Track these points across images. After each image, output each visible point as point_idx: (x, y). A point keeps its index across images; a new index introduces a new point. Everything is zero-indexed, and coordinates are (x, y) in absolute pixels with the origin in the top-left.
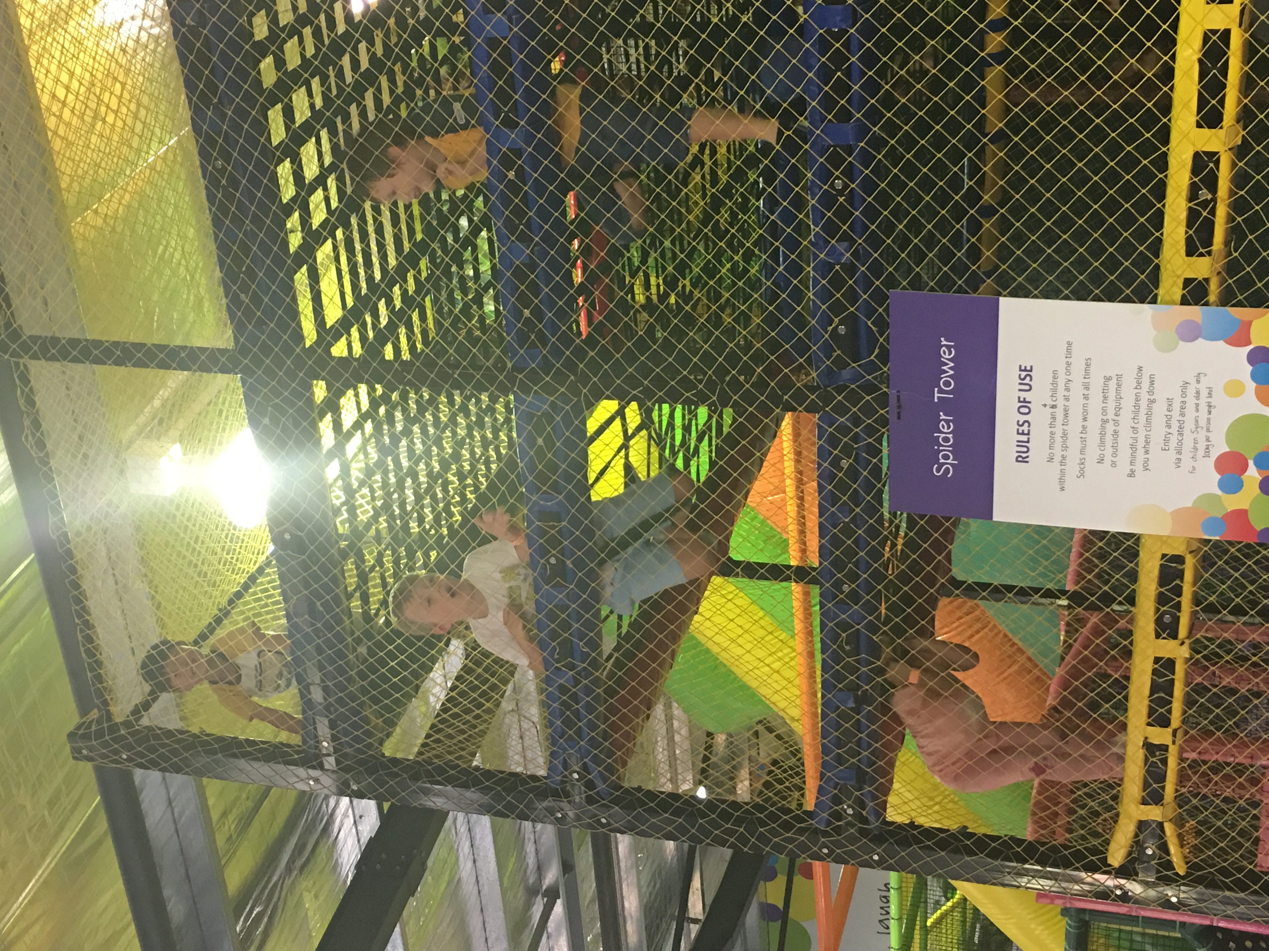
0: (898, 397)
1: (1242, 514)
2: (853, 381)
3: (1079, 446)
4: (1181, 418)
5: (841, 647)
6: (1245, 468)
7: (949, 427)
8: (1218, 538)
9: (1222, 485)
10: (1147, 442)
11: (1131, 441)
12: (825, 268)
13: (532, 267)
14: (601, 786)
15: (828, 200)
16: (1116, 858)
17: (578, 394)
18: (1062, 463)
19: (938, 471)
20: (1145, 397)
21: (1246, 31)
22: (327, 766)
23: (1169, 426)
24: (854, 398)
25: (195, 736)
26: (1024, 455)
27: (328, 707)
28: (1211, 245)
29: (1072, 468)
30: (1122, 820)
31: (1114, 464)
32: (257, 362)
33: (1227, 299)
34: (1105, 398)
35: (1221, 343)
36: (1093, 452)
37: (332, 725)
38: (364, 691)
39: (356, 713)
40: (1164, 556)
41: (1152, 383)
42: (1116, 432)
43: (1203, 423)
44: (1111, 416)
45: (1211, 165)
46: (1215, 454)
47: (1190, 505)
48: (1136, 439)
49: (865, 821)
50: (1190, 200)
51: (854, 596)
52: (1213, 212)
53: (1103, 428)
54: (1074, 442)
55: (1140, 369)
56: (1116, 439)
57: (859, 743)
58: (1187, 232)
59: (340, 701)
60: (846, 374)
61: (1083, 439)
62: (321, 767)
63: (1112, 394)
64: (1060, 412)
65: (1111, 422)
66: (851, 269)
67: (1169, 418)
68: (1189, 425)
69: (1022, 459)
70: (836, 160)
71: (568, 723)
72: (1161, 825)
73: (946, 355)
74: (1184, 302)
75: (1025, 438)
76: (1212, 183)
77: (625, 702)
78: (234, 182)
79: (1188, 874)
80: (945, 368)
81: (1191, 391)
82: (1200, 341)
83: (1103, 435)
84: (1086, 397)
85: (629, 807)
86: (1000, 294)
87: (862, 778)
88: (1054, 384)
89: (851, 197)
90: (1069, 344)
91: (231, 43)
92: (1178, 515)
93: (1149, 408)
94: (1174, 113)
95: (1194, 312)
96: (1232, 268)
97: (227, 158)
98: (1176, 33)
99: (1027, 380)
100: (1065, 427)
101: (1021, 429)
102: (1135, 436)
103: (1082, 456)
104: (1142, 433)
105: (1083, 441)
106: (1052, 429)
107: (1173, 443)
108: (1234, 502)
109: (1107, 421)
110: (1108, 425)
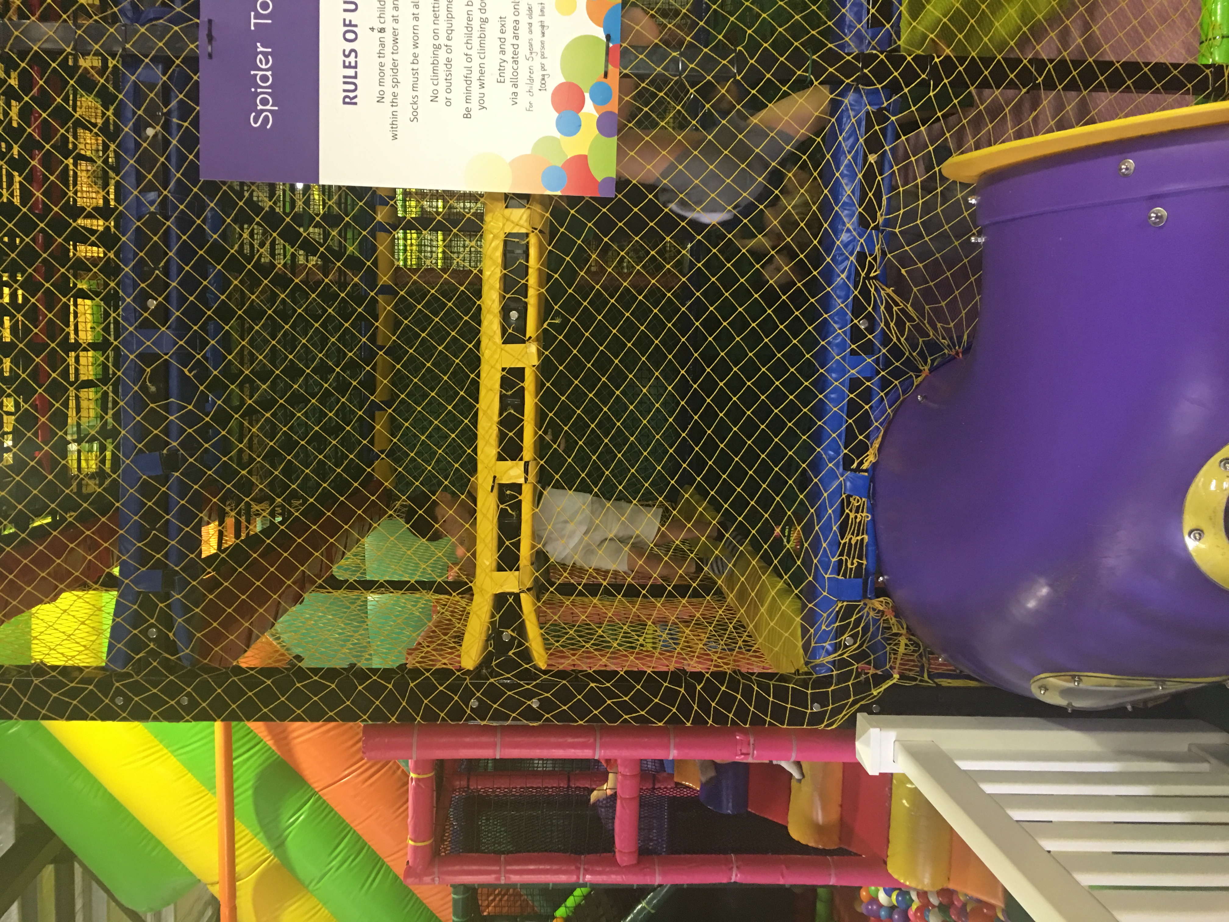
0: (210, 25)
1: (581, 160)
3: (411, 80)
4: (515, 42)
5: (144, 388)
6: (581, 104)
7: (267, 62)
8: (559, 193)
9: (561, 126)
10: (482, 74)
11: (465, 72)
18: (393, 104)
19: (256, 121)
20: (477, 16)
23: (503, 52)
26: (352, 95)
29: (404, 110)
30: (477, 600)
31: (449, 103)
34: (436, 17)
36: (425, 88)
40: (506, 234)
42: (449, 60)
43: (537, 47)
44: (443, 41)
46: (552, 85)
47: (529, 152)
48: (469, 69)
53: (435, 56)
54: (405, 76)
56: (449, 70)
63: (443, 12)
65: (444, 49)
67: (502, 41)
68: (523, 50)
69: (349, 101)
75: (351, 72)
81: (523, 8)
83: (435, 64)
84: (416, 17)
92: (518, 165)
93: (482, 30)
100: (395, 57)
101: (347, 60)
102: (469, 65)
103: (415, 93)
104: (476, 61)
105: (415, 72)
106: (381, 60)
107: (508, 74)
108: (573, 147)
109: (439, 47)
110: (440, 52)
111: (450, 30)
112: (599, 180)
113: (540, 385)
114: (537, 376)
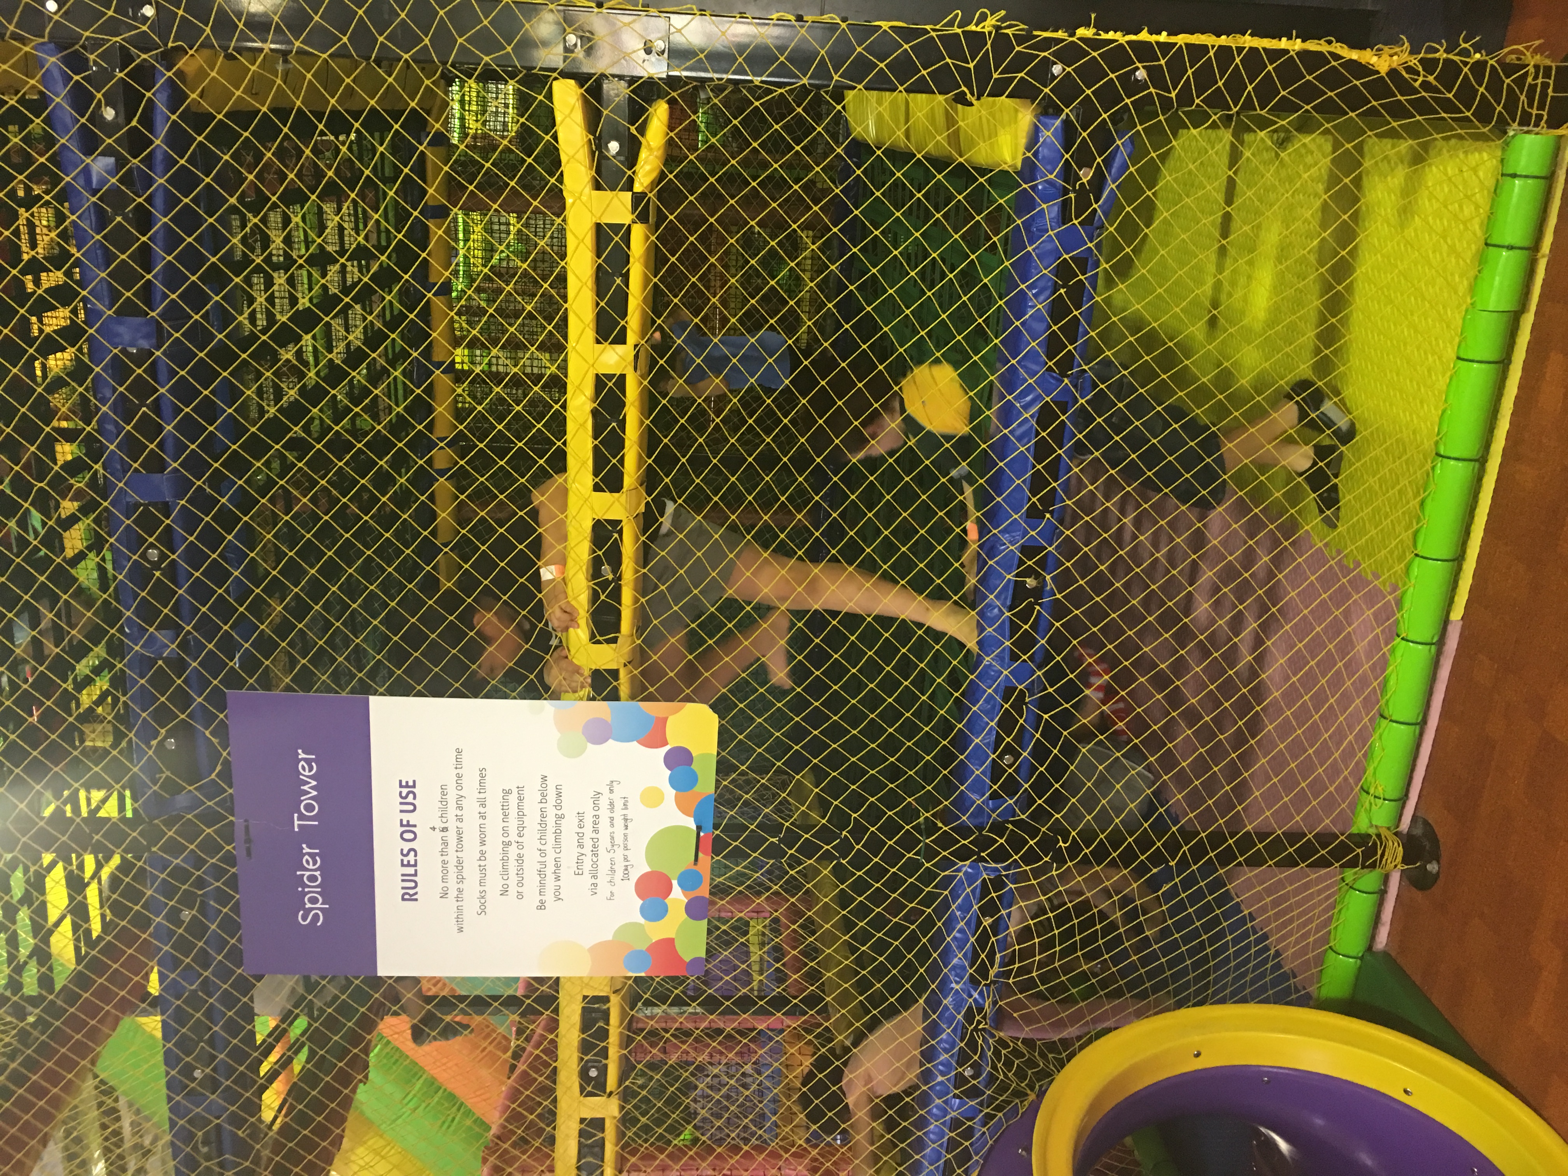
0: (247, 828)
1: (669, 943)
2: (190, 809)
3: (477, 876)
4: (594, 835)
5: (198, 1149)
6: (669, 889)
7: (315, 863)
8: (643, 974)
9: (643, 911)
10: (557, 867)
11: (539, 866)
12: (143, 664)
15: (141, 575)
19: (304, 918)
20: (551, 812)
21: (643, 377)
23: (581, 846)
24: (190, 833)
26: (411, 892)
28: (619, 629)
31: (520, 896)
34: (506, 816)
35: (634, 746)
36: (494, 883)
40: (585, 997)
41: (559, 795)
42: (520, 856)
43: (619, 839)
45: (616, 535)
46: (635, 875)
47: (610, 938)
48: (544, 864)
50: (592, 578)
51: (212, 1084)
53: (505, 853)
54: (471, 872)
55: (544, 778)
56: (521, 865)
60: (182, 800)
63: (513, 811)
64: (452, 837)
65: (515, 845)
66: (179, 666)
67: (580, 836)
68: (604, 842)
69: (409, 897)
70: (148, 523)
73: (305, 772)
74: (593, 696)
75: (411, 870)
76: (615, 557)
80: (306, 788)
81: (604, 802)
82: (611, 742)
83: (505, 860)
84: (483, 816)
86: (371, 694)
88: (444, 801)
89: (172, 571)
90: (459, 752)
92: (599, 950)
93: (558, 826)
94: (570, 472)
95: (602, 709)
99: (410, 798)
100: (460, 854)
101: (406, 859)
102: (543, 860)
103: (482, 889)
104: (551, 856)
105: (483, 869)
106: (444, 858)
107: (587, 866)
108: (659, 931)
109: (509, 844)
110: (510, 848)
111: (521, 828)
112: (687, 959)
113: (621, 1135)
114: (617, 1127)
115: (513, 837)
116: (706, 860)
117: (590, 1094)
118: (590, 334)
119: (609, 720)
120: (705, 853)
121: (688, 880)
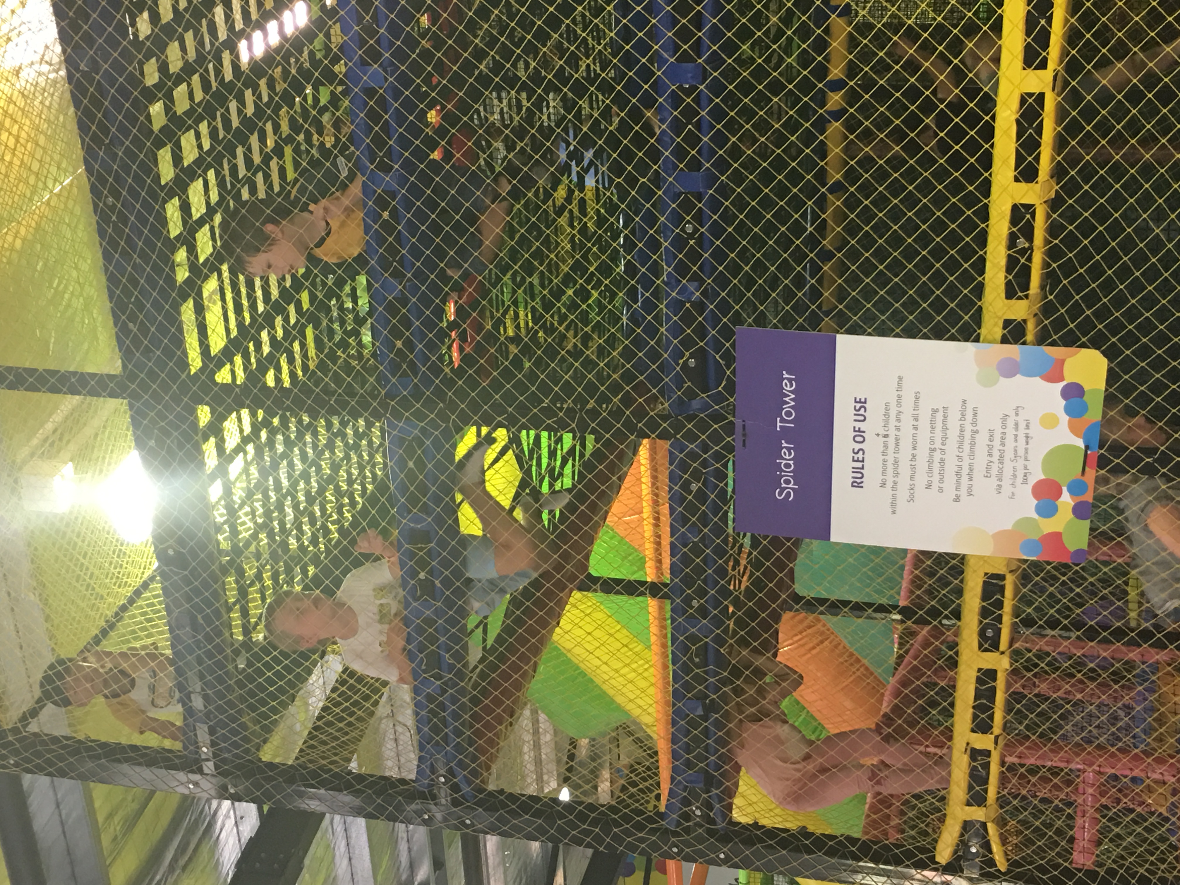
0: (744, 426)
1: (1057, 536)
2: (702, 410)
3: (909, 473)
4: (1001, 448)
5: (690, 659)
6: (1059, 494)
7: (790, 454)
8: (1035, 558)
9: (1039, 510)
10: (971, 470)
11: (956, 469)
12: (677, 305)
13: (404, 302)
14: (466, 789)
15: (679, 242)
16: (943, 855)
17: (446, 420)
18: (894, 488)
19: (780, 495)
20: (969, 428)
21: (1059, 95)
22: (206, 770)
23: (990, 455)
24: (703, 427)
25: (79, 742)
26: (859, 481)
27: (208, 715)
28: (1028, 289)
29: (903, 493)
30: (949, 821)
31: (941, 490)
32: (144, 386)
33: (1042, 339)
34: (933, 428)
35: (1037, 381)
36: (921, 479)
37: (212, 731)
38: (242, 699)
39: (234, 720)
40: (986, 574)
41: (975, 415)
42: (942, 461)
43: (1021, 452)
45: (1028, 216)
46: (1033, 480)
47: (1009, 526)
48: (960, 467)
49: (712, 822)
50: (1009, 248)
51: (703, 612)
52: (1030, 259)
53: (931, 456)
54: (905, 469)
55: (964, 401)
56: (942, 466)
57: (707, 749)
58: (1006, 277)
59: (219, 708)
60: (696, 404)
61: (913, 468)
62: (200, 771)
63: (939, 425)
64: (891, 441)
65: (939, 451)
66: (700, 307)
67: (990, 448)
68: (1009, 454)
69: (857, 484)
70: (687, 206)
71: (436, 730)
72: (984, 825)
73: (787, 388)
74: (1004, 340)
75: (859, 465)
76: (1028, 233)
77: (488, 710)
78: (124, 220)
79: (1009, 871)
80: (787, 399)
81: (1010, 423)
82: (1018, 376)
83: (930, 462)
84: (916, 428)
85: (491, 809)
86: (838, 332)
87: (710, 782)
88: (887, 415)
89: (701, 241)
90: (900, 378)
91: (121, 90)
92: (1000, 536)
93: (973, 438)
94: (995, 168)
95: (1013, 350)
96: (1047, 309)
97: (116, 195)
98: (996, 95)
99: (862, 411)
100: (896, 455)
101: (856, 456)
102: (960, 464)
103: (912, 482)
104: (966, 461)
106: (884, 457)
107: (994, 471)
108: (1049, 526)
109: (934, 450)
110: (935, 454)
111: (945, 438)
112: (1072, 549)
113: (1009, 685)
114: (1007, 678)
115: (938, 445)
116: (1091, 474)
117: (986, 650)
118: (1019, 63)
119: (1018, 360)
120: (1090, 467)
121: (1075, 488)
